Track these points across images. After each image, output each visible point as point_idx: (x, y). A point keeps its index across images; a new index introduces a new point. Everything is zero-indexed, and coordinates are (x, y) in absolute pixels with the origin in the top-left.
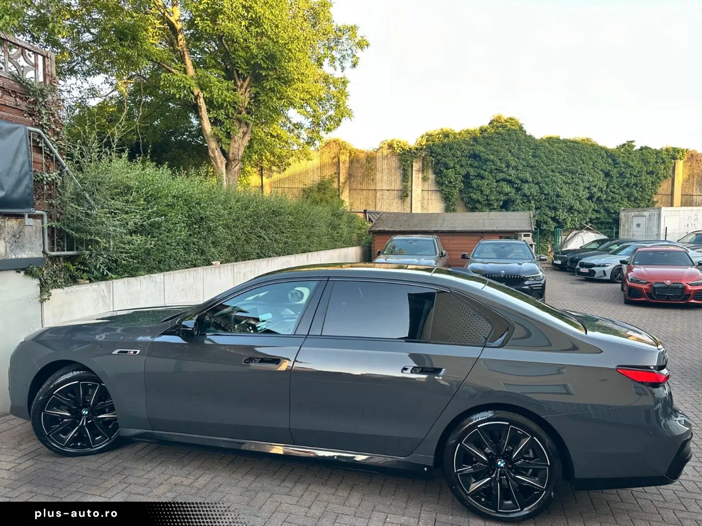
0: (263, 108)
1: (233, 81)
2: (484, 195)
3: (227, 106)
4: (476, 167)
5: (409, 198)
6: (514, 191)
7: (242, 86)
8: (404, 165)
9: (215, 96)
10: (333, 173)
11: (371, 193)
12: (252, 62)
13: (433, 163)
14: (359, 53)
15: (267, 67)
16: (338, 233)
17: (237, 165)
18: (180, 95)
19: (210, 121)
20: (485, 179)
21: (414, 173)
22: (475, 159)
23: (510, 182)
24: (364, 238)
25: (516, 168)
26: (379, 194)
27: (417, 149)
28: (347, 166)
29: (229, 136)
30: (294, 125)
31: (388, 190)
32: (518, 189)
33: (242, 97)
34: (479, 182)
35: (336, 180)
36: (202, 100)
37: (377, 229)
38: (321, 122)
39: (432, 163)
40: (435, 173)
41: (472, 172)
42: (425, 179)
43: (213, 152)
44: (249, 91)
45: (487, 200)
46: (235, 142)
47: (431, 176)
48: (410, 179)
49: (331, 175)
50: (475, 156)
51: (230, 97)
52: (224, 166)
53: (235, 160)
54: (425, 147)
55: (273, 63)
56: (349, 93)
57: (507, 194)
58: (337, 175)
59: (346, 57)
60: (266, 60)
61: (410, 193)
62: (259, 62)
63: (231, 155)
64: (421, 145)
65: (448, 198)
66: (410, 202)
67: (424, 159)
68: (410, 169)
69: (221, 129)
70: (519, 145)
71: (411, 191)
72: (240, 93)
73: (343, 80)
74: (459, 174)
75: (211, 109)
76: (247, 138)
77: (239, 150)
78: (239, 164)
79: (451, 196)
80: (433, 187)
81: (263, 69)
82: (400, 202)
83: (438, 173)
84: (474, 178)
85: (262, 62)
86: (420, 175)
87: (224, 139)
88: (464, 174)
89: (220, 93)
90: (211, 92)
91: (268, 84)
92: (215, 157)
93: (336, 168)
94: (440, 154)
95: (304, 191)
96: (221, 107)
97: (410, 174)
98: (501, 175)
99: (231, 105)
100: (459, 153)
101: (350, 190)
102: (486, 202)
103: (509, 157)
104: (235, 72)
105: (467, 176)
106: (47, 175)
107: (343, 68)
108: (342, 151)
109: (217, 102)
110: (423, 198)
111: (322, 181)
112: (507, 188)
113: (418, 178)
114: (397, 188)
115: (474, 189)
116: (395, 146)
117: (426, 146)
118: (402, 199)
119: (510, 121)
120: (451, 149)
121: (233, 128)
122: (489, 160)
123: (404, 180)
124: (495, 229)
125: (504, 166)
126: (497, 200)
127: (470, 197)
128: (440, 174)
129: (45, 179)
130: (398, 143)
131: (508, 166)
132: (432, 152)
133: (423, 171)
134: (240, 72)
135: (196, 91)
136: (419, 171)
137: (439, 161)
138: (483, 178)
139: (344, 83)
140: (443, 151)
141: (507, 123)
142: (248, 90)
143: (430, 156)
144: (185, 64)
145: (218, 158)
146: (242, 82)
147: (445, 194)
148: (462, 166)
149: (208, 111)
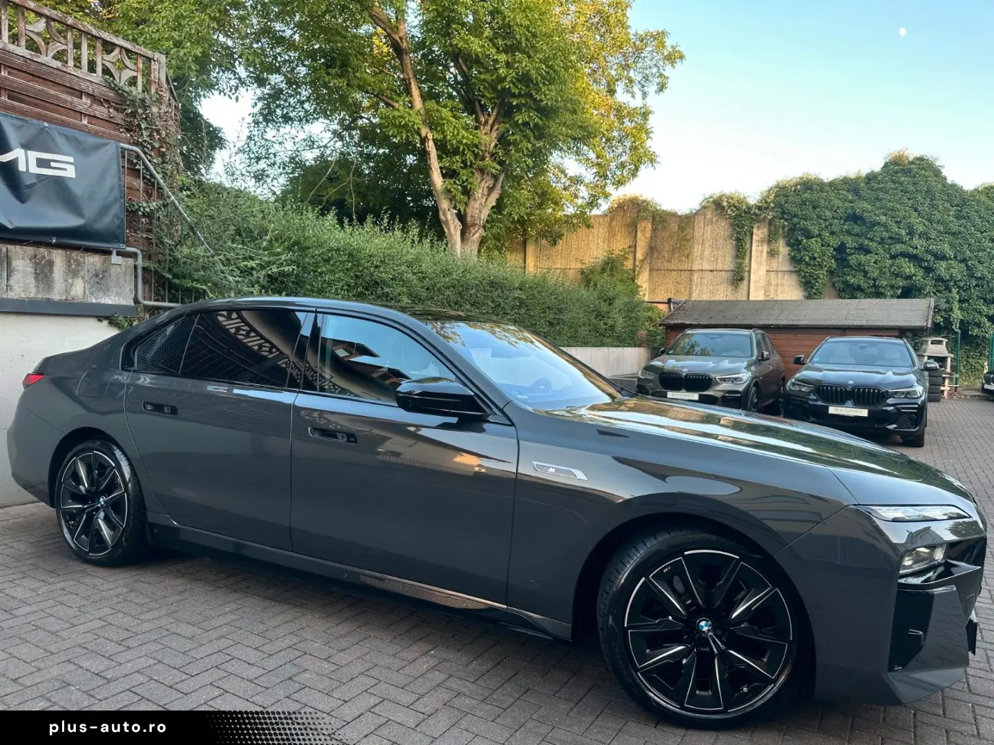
0: (513, 151)
1: (474, 116)
2: (869, 278)
3: (464, 150)
4: (857, 235)
5: (745, 282)
6: (921, 273)
7: (486, 122)
8: (738, 233)
9: (448, 138)
10: (626, 247)
11: (684, 275)
12: (499, 87)
13: (786, 229)
14: (668, 71)
15: (520, 93)
16: (605, 324)
17: (476, 232)
18: (402, 137)
19: (442, 172)
20: (871, 252)
21: (754, 245)
22: (855, 223)
23: (914, 258)
24: (659, 337)
25: (925, 236)
26: (696, 276)
27: (760, 208)
28: (648, 235)
29: (467, 192)
30: (571, 179)
31: (712, 271)
32: (928, 270)
33: (487, 138)
34: (863, 258)
35: (631, 256)
36: (431, 143)
37: (673, 322)
38: (608, 173)
39: (783, 228)
40: (788, 244)
41: (850, 242)
42: (772, 254)
43: (445, 215)
44: (497, 129)
45: (874, 286)
46: (475, 200)
47: (783, 249)
48: (748, 254)
49: (623, 249)
50: (855, 218)
51: (468, 138)
52: (459, 233)
53: (474, 225)
54: (772, 205)
55: (527, 86)
56: (653, 130)
57: (909, 277)
58: (632, 249)
59: (650, 78)
60: (517, 84)
61: (746, 274)
62: (507, 87)
63: (469, 219)
64: (766, 202)
65: (810, 282)
66: (745, 288)
67: (770, 223)
68: (748, 238)
69: (454, 182)
70: (931, 200)
71: (749, 272)
72: (484, 132)
73: (643, 110)
74: (828, 246)
75: (444, 156)
76: (495, 195)
77: (480, 212)
78: (480, 231)
79: (815, 279)
80: (787, 267)
81: (514, 95)
82: (730, 289)
83: (794, 245)
84: (853, 251)
85: (511, 85)
86: (765, 248)
87: (460, 196)
88: (836, 246)
89: (455, 133)
90: (443, 132)
91: (520, 116)
92: (447, 220)
93: (632, 238)
94: (796, 216)
95: (583, 273)
96: (456, 152)
97: (748, 246)
98: (899, 247)
99: (469, 149)
100: (828, 213)
101: (651, 270)
102: (873, 290)
103: (915, 219)
104: (477, 104)
105: (841, 249)
106: (145, 205)
107: (645, 95)
108: (641, 214)
109: (452, 145)
110: (769, 284)
111: (609, 258)
112: (908, 268)
113: (761, 252)
114: (726, 268)
115: (853, 269)
116: (725, 204)
117: (774, 203)
118: (733, 284)
119: (917, 162)
120: (814, 208)
121: (470, 180)
122: (878, 223)
123: (737, 256)
124: (864, 323)
125: (903, 232)
126: (892, 287)
127: (846, 282)
128: (798, 246)
129: (142, 209)
130: (730, 200)
131: (911, 233)
132: (783, 213)
133: (769, 242)
134: (482, 102)
135: (424, 131)
136: (762, 241)
137: (795, 225)
138: (867, 251)
139: (645, 115)
140: (801, 211)
141: (912, 166)
142: (495, 128)
143: (782, 218)
144: (411, 96)
145: (451, 222)
146: (486, 117)
147: (805, 277)
148: (832, 233)
149: (440, 158)
